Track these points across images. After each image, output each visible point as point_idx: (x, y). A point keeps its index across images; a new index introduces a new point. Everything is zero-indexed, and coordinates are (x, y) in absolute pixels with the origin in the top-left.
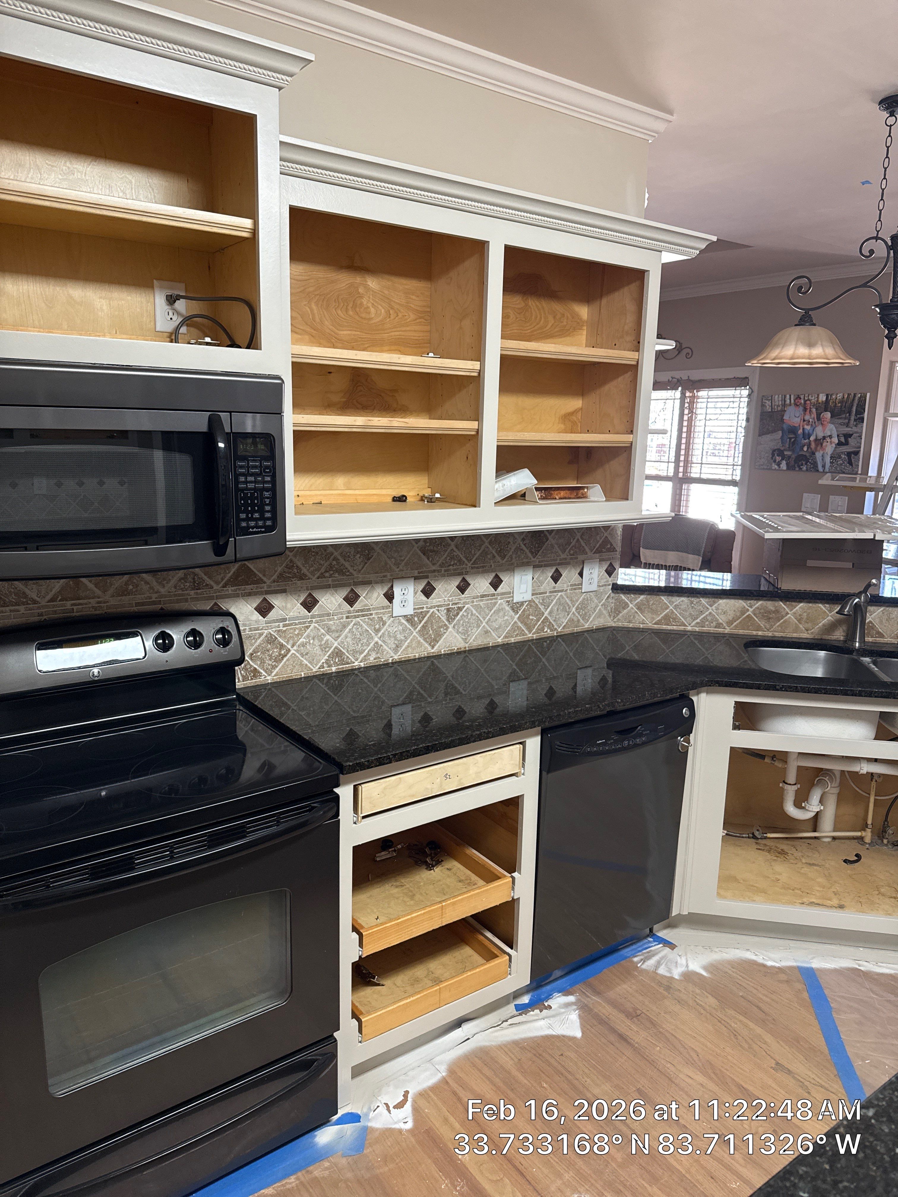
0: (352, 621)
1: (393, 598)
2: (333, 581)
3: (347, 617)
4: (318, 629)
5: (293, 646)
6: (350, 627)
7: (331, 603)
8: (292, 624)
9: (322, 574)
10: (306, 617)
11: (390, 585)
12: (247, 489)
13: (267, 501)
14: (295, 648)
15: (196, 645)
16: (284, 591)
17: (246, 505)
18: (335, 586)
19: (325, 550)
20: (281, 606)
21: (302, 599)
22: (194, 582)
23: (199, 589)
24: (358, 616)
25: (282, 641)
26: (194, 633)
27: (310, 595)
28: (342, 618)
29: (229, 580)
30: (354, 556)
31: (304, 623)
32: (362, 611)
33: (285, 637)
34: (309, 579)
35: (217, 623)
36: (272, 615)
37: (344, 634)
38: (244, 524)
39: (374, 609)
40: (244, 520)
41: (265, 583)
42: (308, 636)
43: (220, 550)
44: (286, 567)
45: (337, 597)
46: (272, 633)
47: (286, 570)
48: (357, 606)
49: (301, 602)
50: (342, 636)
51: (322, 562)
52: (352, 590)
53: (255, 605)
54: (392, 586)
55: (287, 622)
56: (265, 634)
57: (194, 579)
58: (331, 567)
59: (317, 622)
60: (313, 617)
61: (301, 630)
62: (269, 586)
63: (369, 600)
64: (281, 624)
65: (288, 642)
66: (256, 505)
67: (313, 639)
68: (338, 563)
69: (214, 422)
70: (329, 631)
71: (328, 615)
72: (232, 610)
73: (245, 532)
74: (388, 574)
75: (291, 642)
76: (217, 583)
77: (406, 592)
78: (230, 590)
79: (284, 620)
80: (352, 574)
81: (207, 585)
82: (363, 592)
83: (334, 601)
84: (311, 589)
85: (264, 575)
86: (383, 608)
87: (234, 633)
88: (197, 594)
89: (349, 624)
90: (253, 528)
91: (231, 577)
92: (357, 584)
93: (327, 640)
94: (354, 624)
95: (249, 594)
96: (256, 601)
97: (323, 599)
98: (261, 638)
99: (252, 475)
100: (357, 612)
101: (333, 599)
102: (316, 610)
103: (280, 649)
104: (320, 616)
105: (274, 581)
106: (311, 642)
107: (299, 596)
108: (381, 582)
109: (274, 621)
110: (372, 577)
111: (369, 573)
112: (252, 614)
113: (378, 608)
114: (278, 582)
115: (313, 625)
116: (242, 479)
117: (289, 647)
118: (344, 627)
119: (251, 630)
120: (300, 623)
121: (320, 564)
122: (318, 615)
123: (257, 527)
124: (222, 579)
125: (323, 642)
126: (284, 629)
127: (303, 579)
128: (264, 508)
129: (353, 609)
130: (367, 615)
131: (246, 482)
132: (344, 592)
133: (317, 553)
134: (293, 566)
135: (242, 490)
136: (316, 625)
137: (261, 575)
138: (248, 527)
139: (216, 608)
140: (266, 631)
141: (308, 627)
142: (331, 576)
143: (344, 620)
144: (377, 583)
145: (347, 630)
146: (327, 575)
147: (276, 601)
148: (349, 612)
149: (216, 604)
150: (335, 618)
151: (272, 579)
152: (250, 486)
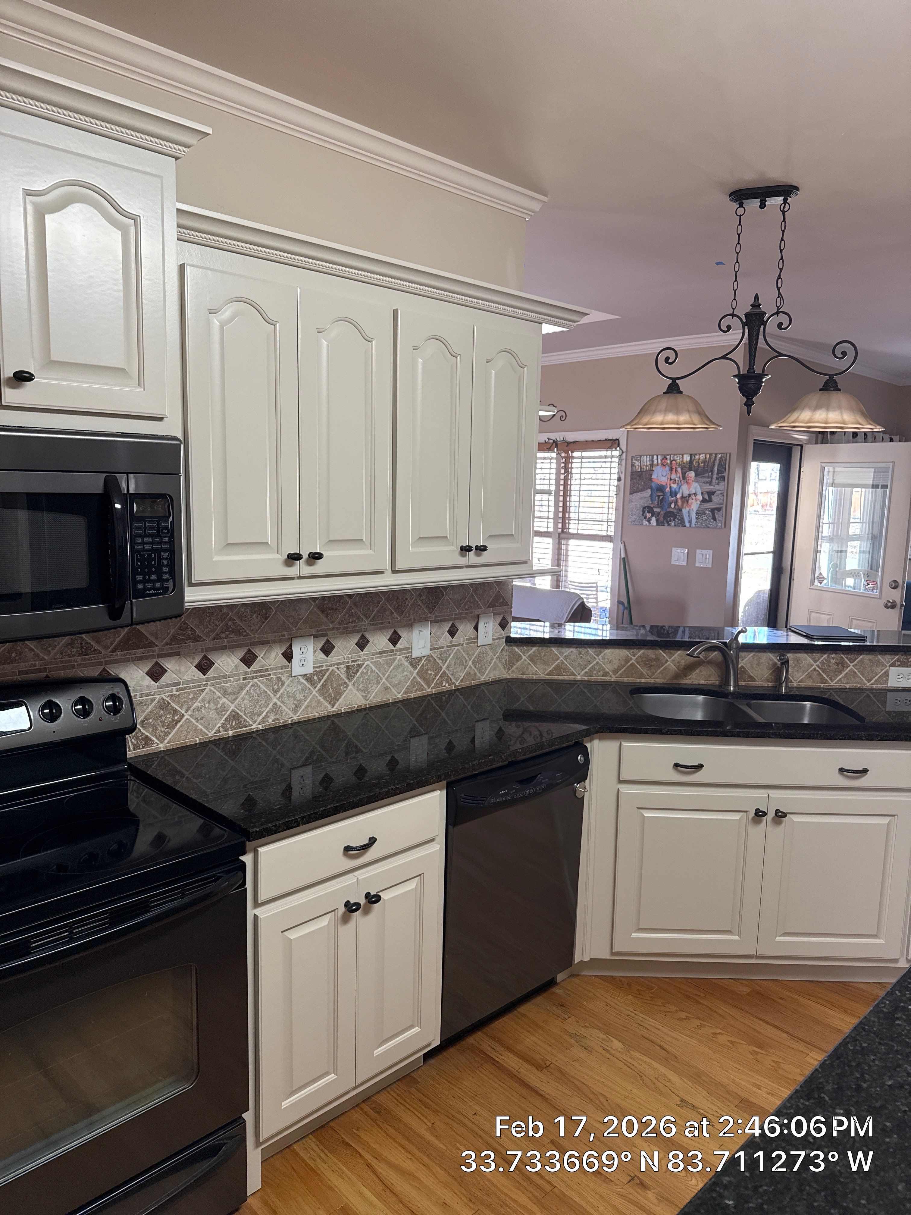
0: (249, 682)
1: (292, 657)
2: (228, 642)
3: (245, 679)
4: (214, 692)
5: (187, 711)
6: (247, 689)
7: (228, 664)
8: (185, 688)
9: (218, 635)
10: (202, 680)
11: (288, 645)
12: (144, 550)
13: (165, 563)
14: (189, 713)
15: (85, 713)
16: (177, 654)
17: (143, 567)
18: (230, 648)
19: (221, 611)
20: (174, 669)
21: (197, 661)
22: (82, 647)
23: (87, 655)
24: (256, 677)
25: (175, 707)
26: (82, 701)
27: (205, 657)
28: (239, 680)
29: (118, 644)
30: (251, 616)
31: (199, 686)
32: (260, 671)
33: (179, 702)
34: (204, 640)
35: (107, 690)
36: (164, 679)
37: (242, 696)
38: (140, 586)
39: (273, 669)
40: (140, 582)
41: (157, 646)
42: (203, 700)
43: (115, 613)
44: (180, 628)
45: (234, 658)
46: (165, 698)
47: (180, 632)
48: (255, 666)
49: (195, 664)
50: (239, 699)
51: (218, 623)
52: (249, 650)
53: (146, 670)
54: (291, 645)
55: (181, 686)
56: (157, 700)
57: (81, 644)
58: (227, 627)
59: (212, 685)
60: (208, 679)
61: (195, 693)
62: (162, 650)
63: (267, 661)
64: (174, 688)
65: (181, 707)
66: (153, 566)
67: (209, 703)
68: (234, 624)
69: (111, 484)
70: (225, 693)
71: (225, 677)
72: (122, 676)
73: (141, 594)
74: (286, 633)
75: (185, 707)
76: (106, 647)
77: (305, 651)
78: (119, 654)
79: (178, 684)
80: (248, 635)
81: (95, 650)
82: (260, 652)
83: (231, 663)
84: (206, 651)
85: (157, 638)
86: (282, 668)
87: (125, 699)
88: (84, 660)
89: (246, 685)
90: (150, 590)
91: (120, 641)
92: (253, 644)
93: (224, 704)
94: (252, 686)
95: (141, 658)
96: (148, 666)
97: (219, 661)
98: (153, 704)
99: (150, 535)
100: (254, 673)
101: (229, 660)
102: (211, 673)
103: (174, 715)
104: (215, 678)
105: (167, 644)
106: (207, 705)
107: (194, 658)
108: (280, 641)
109: (167, 686)
110: (270, 637)
111: (266, 633)
112: (143, 679)
113: (276, 668)
114: (171, 644)
115: (208, 688)
116: (139, 540)
117: (183, 712)
118: (242, 688)
119: (142, 696)
120: (195, 687)
121: (216, 625)
122: (213, 677)
123: (154, 589)
124: (112, 644)
125: (219, 706)
126: (178, 693)
127: (198, 641)
128: (161, 569)
129: (250, 670)
130: (265, 676)
131: (143, 543)
132: (241, 653)
133: (212, 614)
134: (187, 628)
135: (138, 552)
136: (212, 688)
137: (153, 639)
138: (145, 589)
139: (104, 674)
140: (158, 697)
141: (203, 691)
142: (227, 637)
143: (242, 681)
144: (275, 642)
145: (245, 692)
146: (223, 635)
147: (169, 664)
148: (246, 673)
149: (104, 670)
150: (232, 679)
151: (165, 641)
152: (147, 547)
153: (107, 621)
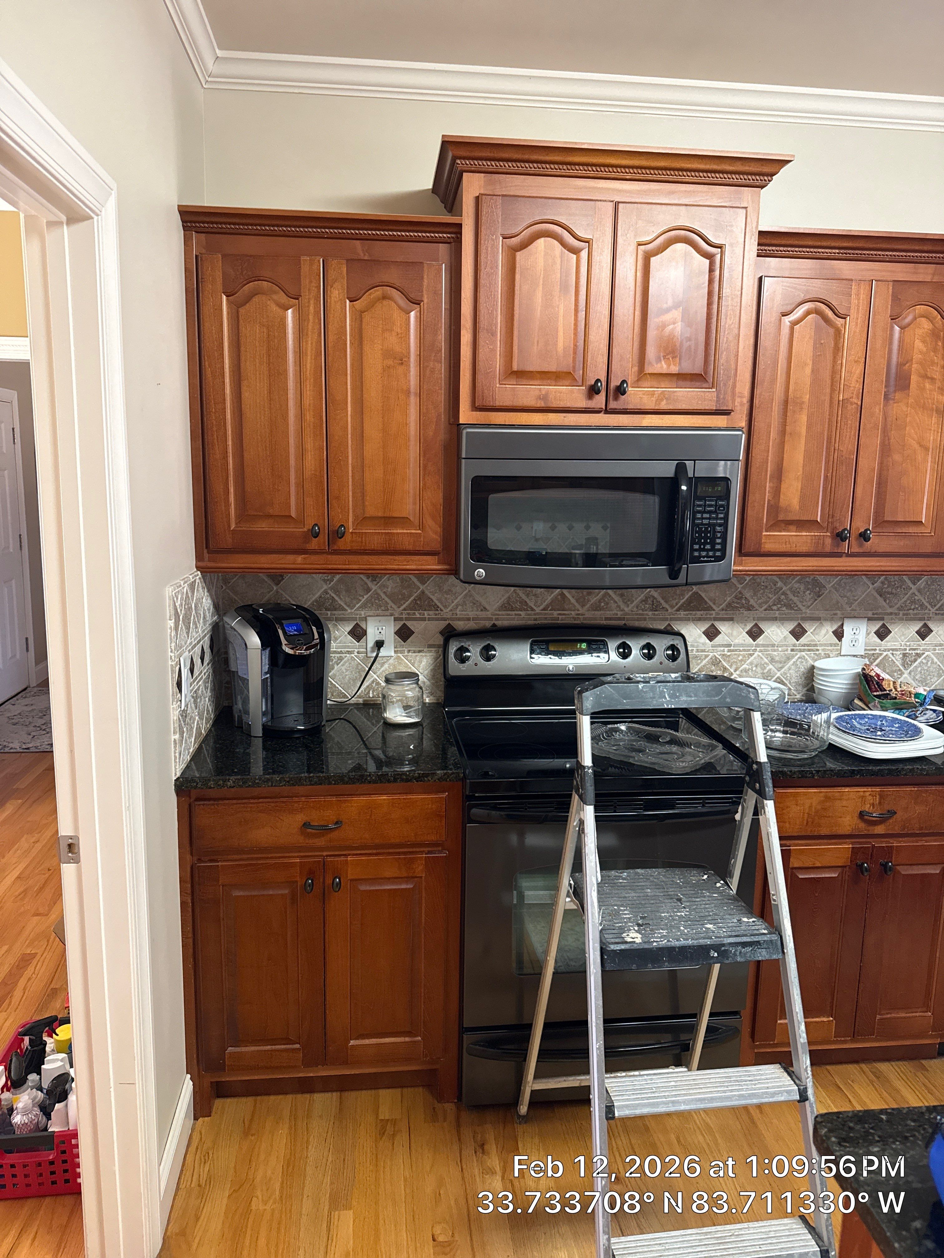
0: (797, 654)
1: (843, 636)
2: (780, 614)
3: (792, 650)
4: (761, 658)
5: (735, 671)
6: (794, 660)
7: (777, 635)
8: (736, 650)
9: (770, 606)
10: (751, 646)
12: (702, 524)
13: (719, 535)
14: (738, 672)
15: (649, 657)
16: (731, 619)
17: (700, 538)
18: (782, 619)
20: (727, 632)
21: (748, 628)
22: (653, 604)
23: (656, 611)
24: (804, 650)
25: (726, 665)
26: (648, 646)
27: (756, 625)
28: (787, 650)
30: (804, 592)
31: (749, 650)
32: (808, 645)
34: (756, 610)
35: (669, 641)
36: (718, 640)
37: (788, 666)
38: (696, 554)
40: (696, 550)
43: (674, 574)
48: (803, 640)
49: (746, 630)
51: (771, 596)
52: (799, 624)
53: (703, 629)
54: (842, 625)
55: (732, 648)
56: (710, 657)
57: (653, 601)
58: (779, 601)
59: (761, 651)
60: (757, 646)
61: (744, 656)
62: (718, 614)
63: (817, 636)
64: (726, 649)
65: (731, 666)
66: (708, 538)
67: (756, 666)
68: (787, 598)
69: (681, 468)
70: (772, 660)
71: (773, 645)
72: (683, 632)
74: (838, 612)
75: (734, 666)
76: (672, 607)
77: (857, 632)
78: (682, 613)
79: (730, 645)
80: (800, 609)
81: (663, 608)
83: (780, 634)
84: (758, 620)
85: (714, 604)
86: (831, 645)
87: (682, 651)
89: (793, 656)
90: (704, 557)
91: (684, 603)
92: (805, 619)
94: (799, 658)
95: (699, 619)
96: (705, 626)
97: (769, 631)
98: (707, 660)
100: (802, 646)
101: (779, 631)
102: (760, 640)
105: (723, 610)
107: (745, 625)
109: (720, 646)
110: (821, 614)
111: (818, 610)
112: (700, 637)
113: (825, 645)
114: (726, 610)
116: (699, 516)
122: (762, 645)
123: (707, 556)
125: (766, 671)
126: (729, 654)
127: (750, 610)
128: (715, 541)
129: (798, 642)
130: (812, 650)
131: (702, 518)
132: (791, 626)
135: (698, 525)
136: (760, 654)
137: (711, 604)
138: (700, 556)
139: (669, 628)
140: (711, 654)
141: (751, 655)
142: (778, 609)
143: (789, 652)
144: (826, 620)
145: (791, 662)
146: (775, 608)
147: (723, 627)
148: (794, 645)
150: (780, 649)
151: (721, 607)
152: (705, 521)
153: (668, 581)
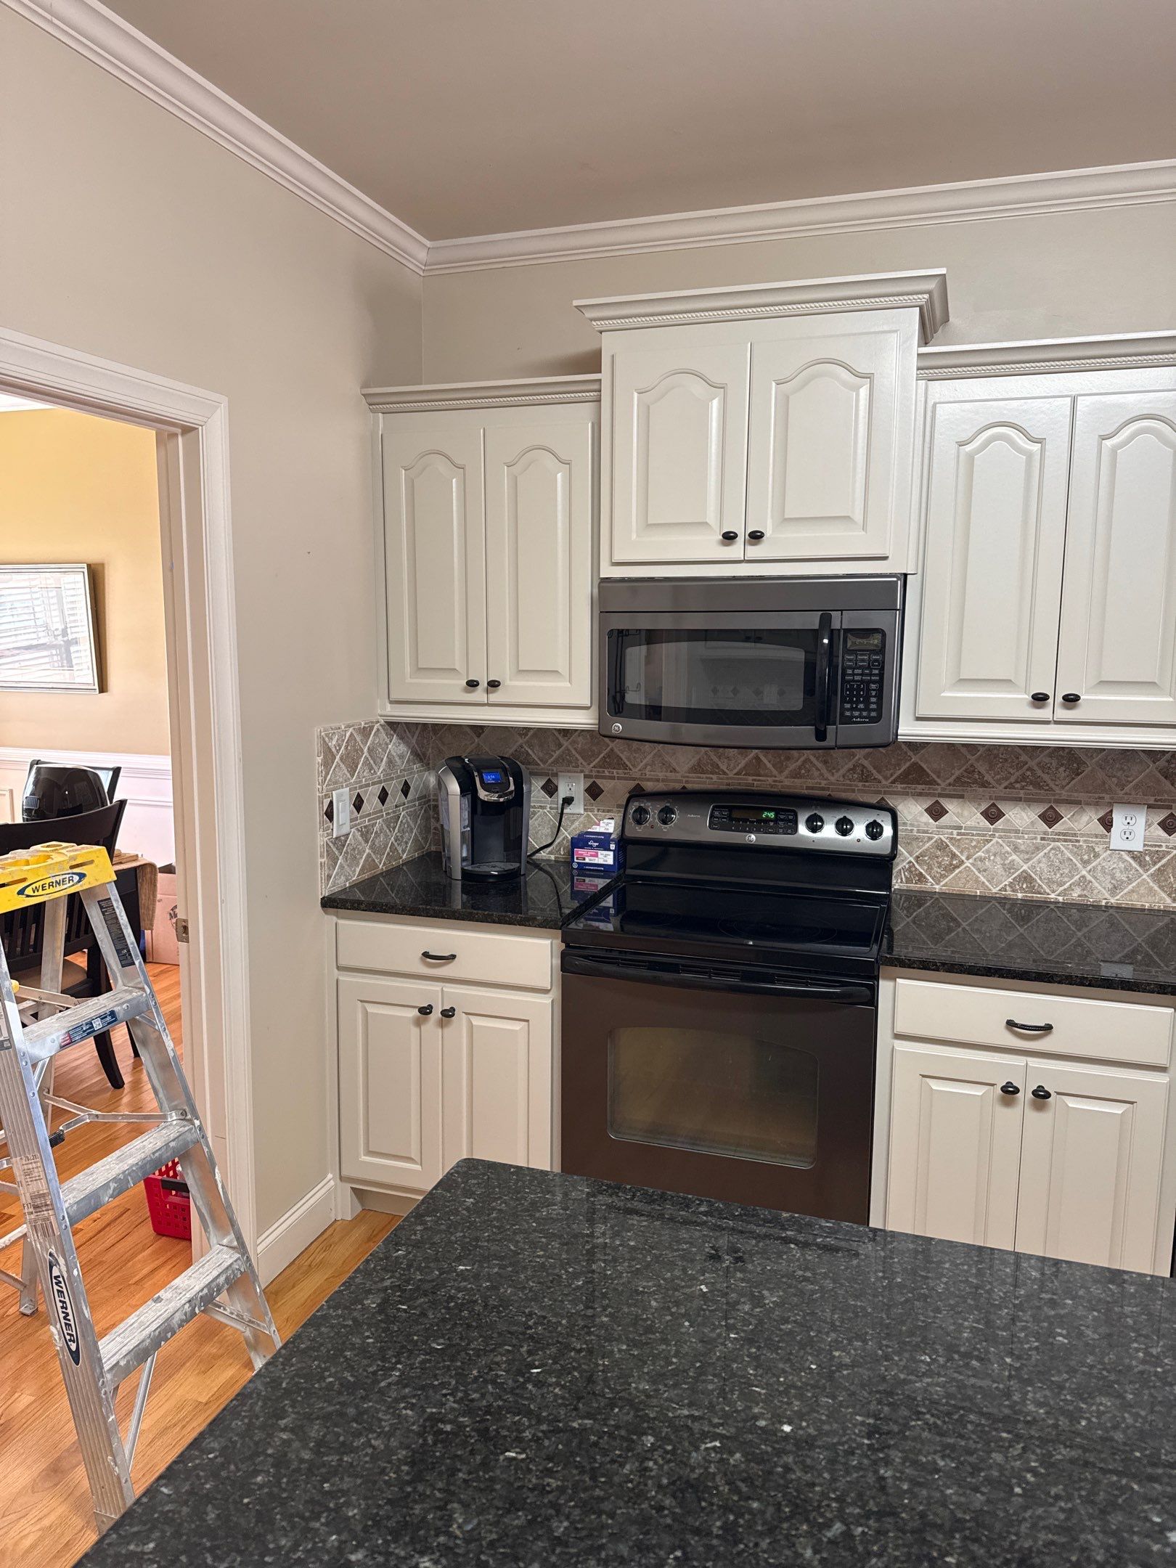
0: (1049, 844)
1: (1112, 826)
3: (1043, 839)
4: (1002, 846)
5: (968, 858)
6: (1045, 851)
7: (1023, 818)
8: (968, 834)
10: (987, 829)
11: (1107, 810)
12: (853, 681)
13: (874, 693)
14: (971, 861)
17: (851, 696)
18: (1026, 800)
20: (956, 812)
21: (983, 808)
24: (1058, 840)
26: (846, 821)
27: (994, 805)
31: (985, 835)
32: (1065, 834)
34: (994, 787)
36: (945, 820)
37: (1037, 857)
38: (848, 714)
39: (1083, 835)
40: (848, 710)
42: (988, 851)
43: (821, 736)
45: (1031, 813)
48: (1059, 827)
49: (981, 811)
50: (1034, 860)
52: (1052, 808)
53: (926, 807)
54: (1111, 811)
55: (963, 831)
59: (1001, 837)
60: (996, 830)
63: (1076, 824)
64: (956, 832)
65: (961, 853)
67: (995, 856)
69: (826, 619)
70: (1016, 850)
71: (1017, 831)
73: (848, 721)
74: (1106, 796)
75: (966, 853)
77: (1132, 822)
82: (1067, 813)
83: (1026, 817)
84: (996, 800)
86: (1096, 836)
89: (1044, 847)
92: (1059, 801)
93: (1013, 861)
94: (1052, 849)
96: (927, 803)
97: (1011, 813)
99: (860, 668)
100: (1057, 834)
101: (1024, 814)
102: (1000, 824)
103: (952, 858)
104: (1004, 831)
106: (992, 858)
107: (980, 804)
108: (1096, 804)
110: (1081, 797)
111: (1076, 792)
113: (1088, 835)
115: (995, 840)
116: (850, 671)
117: (963, 858)
118: (1038, 849)
123: (860, 717)
127: (986, 787)
128: (869, 699)
129: (1051, 830)
131: (853, 675)
132: (1041, 809)
135: (849, 682)
136: (1000, 841)
138: (852, 717)
140: (936, 836)
143: (1039, 841)
144: (1088, 804)
145: (1042, 854)
148: (1046, 833)
150: (1026, 836)
152: (857, 678)
153: (814, 742)
